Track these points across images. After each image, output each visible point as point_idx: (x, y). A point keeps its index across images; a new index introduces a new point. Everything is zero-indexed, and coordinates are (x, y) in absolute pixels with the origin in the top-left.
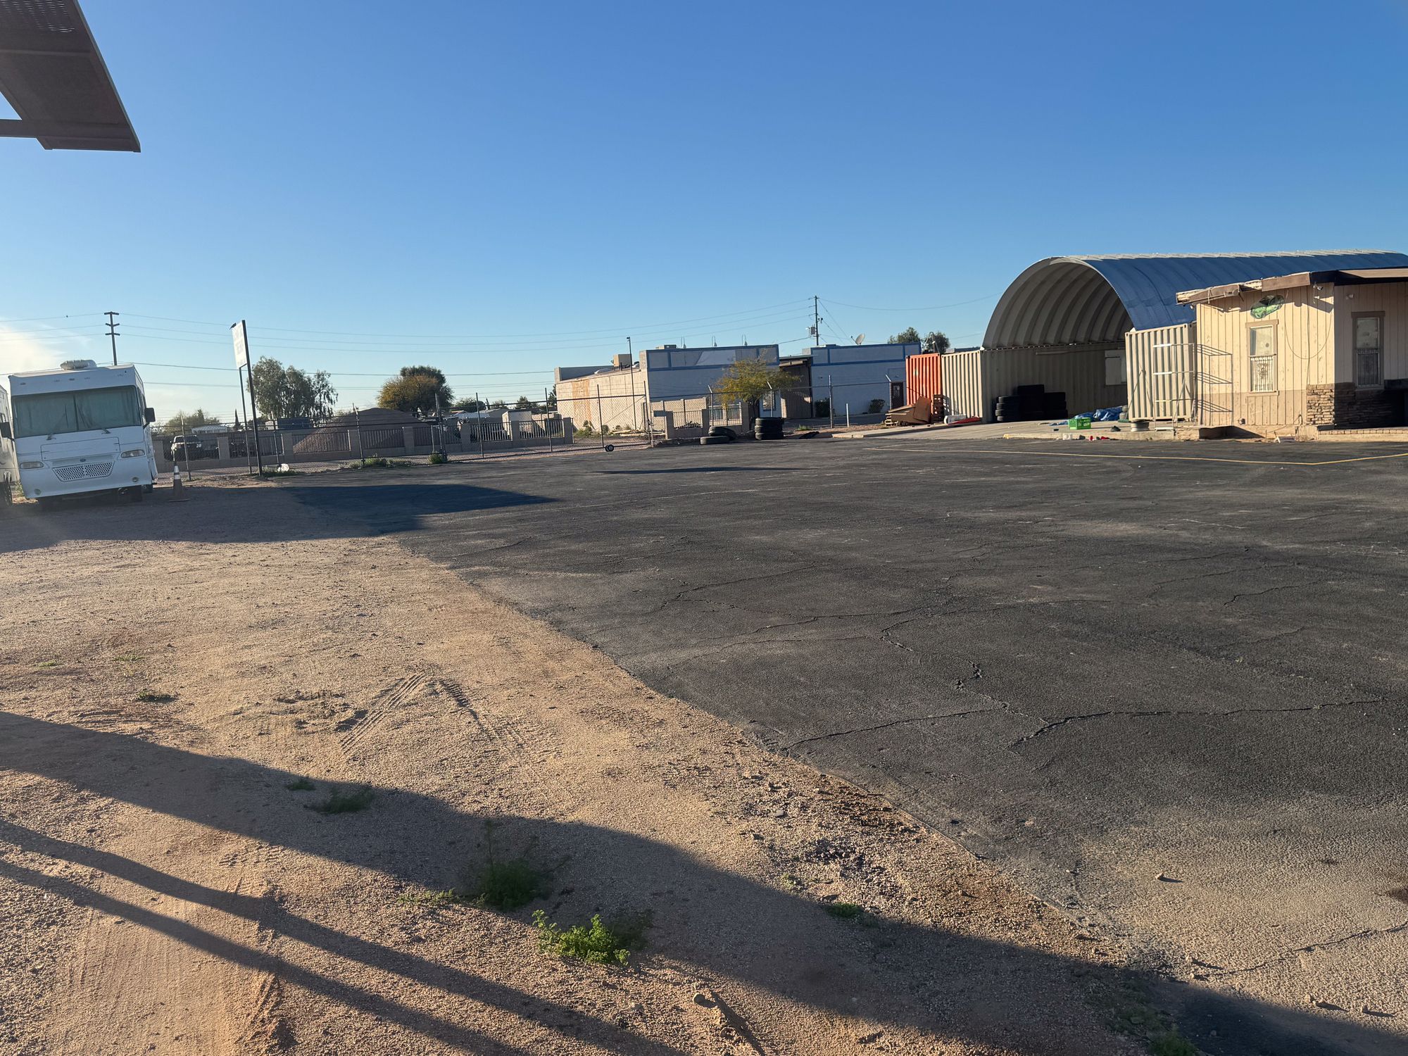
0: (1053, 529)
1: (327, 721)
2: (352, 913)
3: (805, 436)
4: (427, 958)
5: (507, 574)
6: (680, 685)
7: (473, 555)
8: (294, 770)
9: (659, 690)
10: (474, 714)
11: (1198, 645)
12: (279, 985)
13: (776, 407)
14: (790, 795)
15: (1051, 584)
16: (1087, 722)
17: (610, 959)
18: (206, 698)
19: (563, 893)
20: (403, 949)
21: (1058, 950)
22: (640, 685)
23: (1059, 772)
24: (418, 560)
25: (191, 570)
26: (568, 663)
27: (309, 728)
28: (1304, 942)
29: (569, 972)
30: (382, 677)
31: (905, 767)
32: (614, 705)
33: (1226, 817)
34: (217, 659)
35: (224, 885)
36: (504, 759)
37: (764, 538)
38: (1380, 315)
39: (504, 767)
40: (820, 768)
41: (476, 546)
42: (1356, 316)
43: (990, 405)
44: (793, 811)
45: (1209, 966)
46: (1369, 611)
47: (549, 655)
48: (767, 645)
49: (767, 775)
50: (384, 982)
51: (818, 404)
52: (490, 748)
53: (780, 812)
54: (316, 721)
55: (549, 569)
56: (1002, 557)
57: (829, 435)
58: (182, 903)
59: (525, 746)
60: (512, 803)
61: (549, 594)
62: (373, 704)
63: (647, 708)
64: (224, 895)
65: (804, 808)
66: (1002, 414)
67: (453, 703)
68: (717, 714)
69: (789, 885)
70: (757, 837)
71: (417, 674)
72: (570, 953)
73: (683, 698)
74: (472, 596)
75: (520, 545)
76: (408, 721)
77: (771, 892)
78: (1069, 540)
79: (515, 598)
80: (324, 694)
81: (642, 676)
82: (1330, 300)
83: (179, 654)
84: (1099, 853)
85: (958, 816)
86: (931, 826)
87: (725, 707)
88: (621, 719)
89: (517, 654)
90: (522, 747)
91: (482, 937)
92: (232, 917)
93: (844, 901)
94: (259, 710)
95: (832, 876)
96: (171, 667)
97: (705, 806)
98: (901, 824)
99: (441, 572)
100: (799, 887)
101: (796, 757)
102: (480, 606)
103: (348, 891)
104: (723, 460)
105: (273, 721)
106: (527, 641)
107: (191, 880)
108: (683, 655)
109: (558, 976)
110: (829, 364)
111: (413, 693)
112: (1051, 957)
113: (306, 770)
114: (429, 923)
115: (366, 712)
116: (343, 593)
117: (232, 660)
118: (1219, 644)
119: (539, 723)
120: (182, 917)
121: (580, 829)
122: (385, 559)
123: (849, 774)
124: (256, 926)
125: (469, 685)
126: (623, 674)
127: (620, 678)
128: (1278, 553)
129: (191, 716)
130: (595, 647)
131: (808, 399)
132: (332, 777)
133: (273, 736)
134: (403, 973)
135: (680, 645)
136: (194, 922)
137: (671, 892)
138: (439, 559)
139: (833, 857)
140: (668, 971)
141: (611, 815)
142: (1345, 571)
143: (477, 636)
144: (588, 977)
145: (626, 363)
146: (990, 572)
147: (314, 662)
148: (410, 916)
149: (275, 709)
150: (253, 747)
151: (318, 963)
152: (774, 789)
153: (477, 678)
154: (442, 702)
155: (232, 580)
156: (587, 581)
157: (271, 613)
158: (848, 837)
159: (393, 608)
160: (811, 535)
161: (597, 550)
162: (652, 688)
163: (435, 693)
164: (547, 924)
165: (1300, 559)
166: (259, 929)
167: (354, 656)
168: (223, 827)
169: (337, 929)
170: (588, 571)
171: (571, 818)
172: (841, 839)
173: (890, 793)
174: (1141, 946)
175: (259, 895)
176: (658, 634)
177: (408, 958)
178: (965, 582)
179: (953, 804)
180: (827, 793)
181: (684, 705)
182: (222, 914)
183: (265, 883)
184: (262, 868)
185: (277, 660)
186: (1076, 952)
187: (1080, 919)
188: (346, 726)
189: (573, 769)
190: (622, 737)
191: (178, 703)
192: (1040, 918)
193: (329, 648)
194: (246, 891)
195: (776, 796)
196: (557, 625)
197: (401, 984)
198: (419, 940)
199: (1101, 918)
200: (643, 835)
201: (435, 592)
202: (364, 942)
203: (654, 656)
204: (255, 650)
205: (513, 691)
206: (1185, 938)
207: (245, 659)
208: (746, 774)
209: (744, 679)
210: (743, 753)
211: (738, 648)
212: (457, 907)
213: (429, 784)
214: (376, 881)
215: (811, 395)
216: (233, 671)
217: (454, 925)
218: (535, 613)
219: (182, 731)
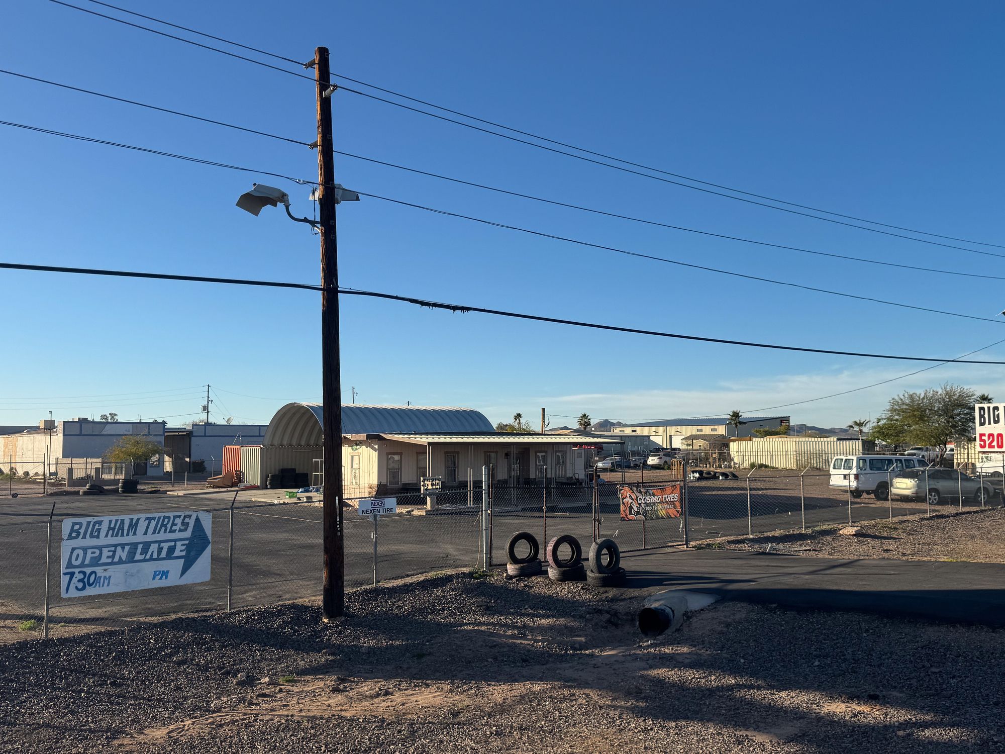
3: (151, 492)
42: (388, 454)
43: (264, 478)
51: (194, 463)
57: (165, 492)
66: (270, 484)
82: (376, 447)
110: (205, 436)
131: (187, 460)
145: (50, 427)
215: (190, 457)
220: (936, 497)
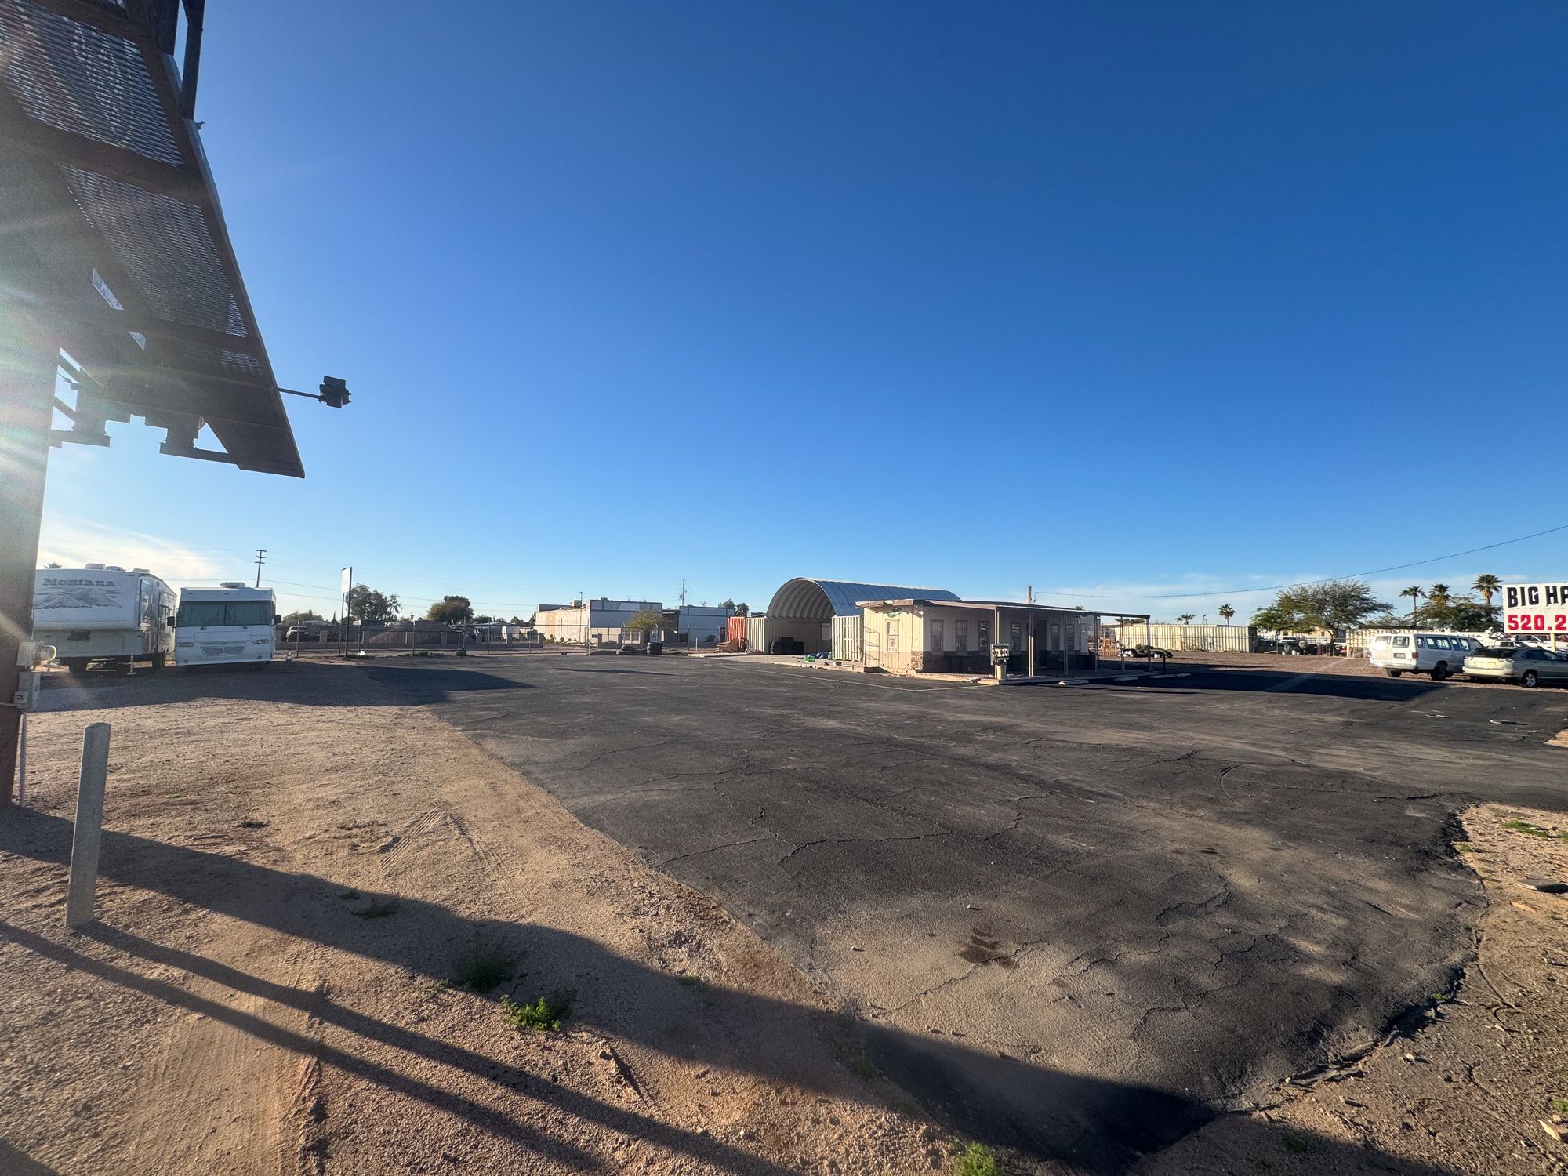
0: (798, 721)
1: (373, 844)
2: (378, 1000)
4: (427, 1035)
5: (498, 737)
6: (599, 820)
7: (477, 722)
8: (347, 884)
9: (587, 824)
10: (470, 840)
11: (867, 797)
12: (320, 1066)
13: (659, 635)
14: (660, 900)
15: (798, 757)
16: (816, 846)
17: (549, 1027)
18: (289, 825)
19: (521, 977)
20: (412, 1029)
21: (804, 1002)
22: (575, 820)
23: (803, 879)
24: (443, 724)
25: (290, 724)
26: (532, 802)
27: (360, 850)
28: (923, 989)
29: (521, 1039)
30: (413, 811)
31: (724, 878)
32: (559, 834)
33: (883, 907)
34: (300, 795)
35: (287, 982)
36: (488, 875)
37: (650, 719)
38: (942, 621)
39: (488, 880)
40: (678, 880)
41: (480, 716)
42: (933, 621)
43: (768, 645)
44: (662, 911)
45: (879, 1008)
46: (942, 779)
47: (521, 797)
48: (651, 794)
49: (648, 885)
50: (396, 1057)
51: (681, 635)
52: (480, 866)
53: (655, 912)
54: (365, 845)
55: (524, 735)
56: (773, 738)
57: (686, 654)
58: (253, 998)
59: (502, 865)
60: (492, 909)
61: (522, 752)
62: (405, 832)
63: (578, 837)
64: (286, 989)
65: (668, 908)
66: (773, 650)
67: (458, 832)
68: (620, 841)
69: (658, 964)
70: (641, 931)
71: (436, 809)
72: (523, 1024)
73: (600, 830)
74: (475, 752)
75: (508, 716)
76: (428, 845)
77: (647, 970)
78: (806, 729)
79: (503, 754)
80: (373, 824)
81: (577, 814)
82: (921, 613)
83: (274, 789)
84: (823, 933)
85: (751, 911)
86: (738, 919)
87: (625, 836)
88: (563, 845)
89: (501, 795)
90: (500, 866)
91: (466, 1014)
92: (290, 1009)
93: (690, 974)
94: (327, 835)
95: (683, 956)
96: (267, 800)
97: (611, 909)
98: (721, 917)
99: (456, 733)
100: (664, 965)
101: (664, 872)
102: (479, 759)
103: (378, 982)
104: (630, 666)
105: (336, 844)
106: (507, 786)
107: (262, 977)
108: (602, 798)
109: (515, 1043)
110: (688, 615)
111: (432, 824)
112: (801, 1007)
113: (356, 884)
114: (431, 1005)
115: (400, 838)
116: (392, 746)
117: (311, 795)
118: (877, 797)
119: (512, 847)
120: (251, 1011)
121: (535, 930)
122: (421, 723)
123: (693, 884)
124: (307, 1016)
125: (469, 817)
126: (565, 811)
127: (563, 814)
128: (900, 742)
129: (277, 840)
130: (549, 792)
131: (676, 632)
132: (372, 889)
133: (334, 856)
134: (410, 1049)
135: (600, 792)
136: (260, 1016)
137: (588, 974)
138: (455, 724)
139: (684, 943)
140: (584, 1034)
141: (554, 917)
142: (931, 754)
143: (475, 782)
144: (534, 1043)
145: (578, 605)
146: (768, 748)
147: (368, 798)
148: (418, 1000)
149: (337, 835)
150: (319, 864)
151: (350, 1044)
152: (652, 895)
153: (474, 813)
154: (451, 831)
155: (318, 733)
156: (547, 743)
157: (342, 760)
158: (692, 929)
159: (424, 759)
160: (676, 719)
161: (553, 723)
162: (583, 822)
163: (446, 824)
164: (510, 1004)
165: (911, 746)
166: (309, 1018)
167: (395, 794)
168: (291, 932)
169: (366, 1014)
170: (548, 738)
171: (529, 920)
172: (689, 930)
173: (717, 896)
174: (845, 996)
175: (312, 989)
176: (587, 783)
177: (414, 1035)
178: (756, 754)
179: (749, 903)
180: (681, 897)
181: (601, 835)
182: (283, 1006)
183: (318, 978)
184: (317, 965)
185: (344, 796)
186: (813, 1003)
187: (814, 979)
188: (385, 849)
189: (531, 882)
190: (563, 859)
191: (269, 828)
192: (794, 979)
193: (379, 788)
194: (303, 986)
195: (653, 900)
196: (526, 774)
197: (408, 1058)
198: (423, 1020)
199: (826, 979)
200: (573, 932)
201: (452, 748)
202: (384, 1024)
203: (584, 799)
204: (328, 787)
205: (496, 823)
206: (866, 989)
207: (320, 795)
208: (636, 885)
209: (636, 816)
210: (634, 870)
211: (633, 795)
212: (451, 992)
213: (437, 896)
214: (397, 973)
215: (677, 630)
216: (311, 804)
217: (448, 1006)
218: (513, 766)
219: (270, 852)
220: (1533, 679)
